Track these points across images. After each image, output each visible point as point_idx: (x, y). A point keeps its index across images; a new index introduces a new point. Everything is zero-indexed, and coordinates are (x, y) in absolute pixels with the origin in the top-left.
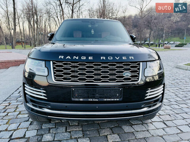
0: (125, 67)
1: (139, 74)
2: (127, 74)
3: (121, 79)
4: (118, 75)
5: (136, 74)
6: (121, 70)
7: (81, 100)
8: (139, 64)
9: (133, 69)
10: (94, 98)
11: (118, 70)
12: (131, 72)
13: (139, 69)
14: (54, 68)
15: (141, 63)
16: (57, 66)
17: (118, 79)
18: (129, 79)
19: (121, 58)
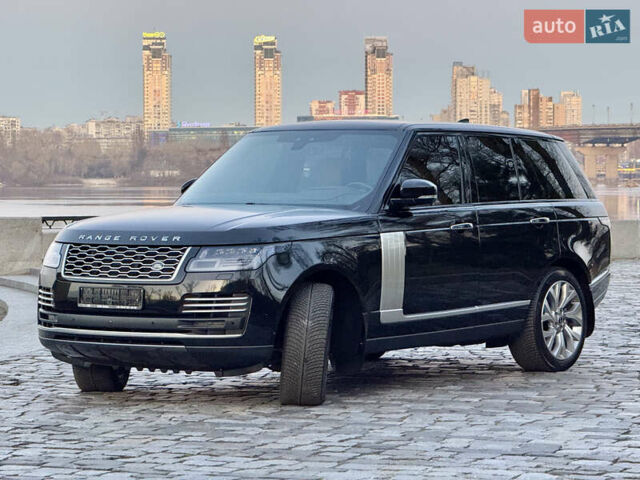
0: (160, 254)
1: (176, 266)
2: (158, 266)
3: (146, 274)
4: (145, 266)
5: (171, 266)
6: (151, 258)
7: (89, 306)
8: (184, 251)
9: (170, 258)
10: (105, 303)
11: (147, 258)
12: (165, 262)
13: (179, 258)
14: (68, 255)
15: (189, 248)
16: (72, 252)
17: (142, 274)
18: (158, 274)
19: (159, 239)
